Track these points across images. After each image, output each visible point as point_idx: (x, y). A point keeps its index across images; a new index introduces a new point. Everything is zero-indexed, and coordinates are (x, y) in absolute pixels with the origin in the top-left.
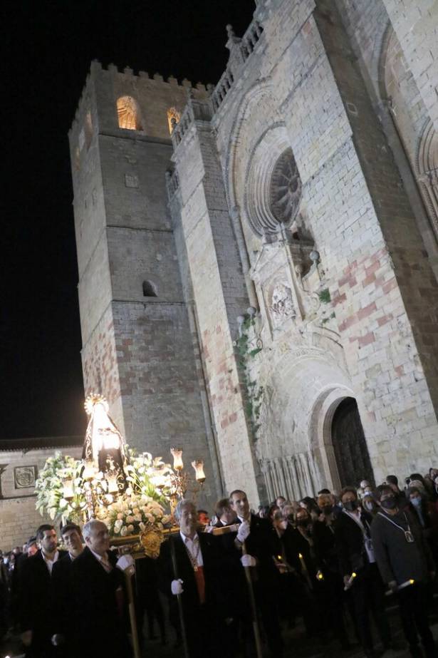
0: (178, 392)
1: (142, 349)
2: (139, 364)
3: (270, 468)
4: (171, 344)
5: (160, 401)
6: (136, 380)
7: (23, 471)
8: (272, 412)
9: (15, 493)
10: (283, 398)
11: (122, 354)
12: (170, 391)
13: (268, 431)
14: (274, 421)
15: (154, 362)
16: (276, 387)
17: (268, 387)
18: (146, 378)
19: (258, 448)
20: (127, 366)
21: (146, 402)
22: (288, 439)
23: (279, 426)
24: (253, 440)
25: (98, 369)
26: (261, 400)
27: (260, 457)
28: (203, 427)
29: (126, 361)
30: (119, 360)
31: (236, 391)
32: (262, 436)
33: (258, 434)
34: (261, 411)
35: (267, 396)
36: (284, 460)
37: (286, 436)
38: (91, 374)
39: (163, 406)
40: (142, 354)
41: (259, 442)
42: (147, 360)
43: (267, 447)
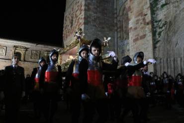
0: (106, 29)
1: (95, 8)
2: (93, 13)
3: (161, 62)
4: (106, 10)
5: (99, 31)
6: (91, 20)
7: (35, 52)
8: (168, 35)
9: (30, 60)
10: (176, 29)
11: (87, 8)
12: (103, 28)
13: (163, 45)
14: (167, 40)
15: (99, 15)
16: (175, 22)
17: (170, 22)
18: (95, 20)
19: (157, 52)
20: (88, 13)
21: (93, 29)
22: (173, 50)
23: (169, 43)
24: (154, 47)
25: (72, 17)
26: (163, 28)
27: (157, 56)
28: (114, 46)
29: (88, 11)
30: (85, 10)
31: (148, 24)
32: (160, 46)
33: (158, 45)
34: (162, 34)
35: (168, 26)
36: (169, 59)
37: (172, 49)
38: (68, 20)
39: (100, 33)
40: (95, 10)
41: (157, 49)
42: (96, 13)
43: (161, 52)
